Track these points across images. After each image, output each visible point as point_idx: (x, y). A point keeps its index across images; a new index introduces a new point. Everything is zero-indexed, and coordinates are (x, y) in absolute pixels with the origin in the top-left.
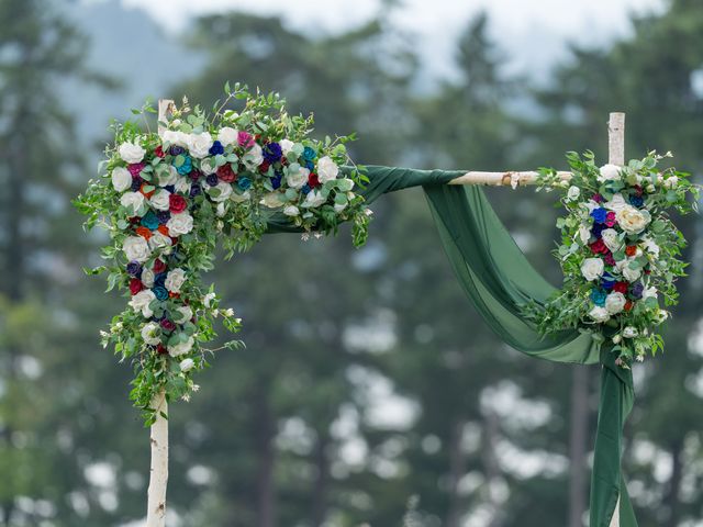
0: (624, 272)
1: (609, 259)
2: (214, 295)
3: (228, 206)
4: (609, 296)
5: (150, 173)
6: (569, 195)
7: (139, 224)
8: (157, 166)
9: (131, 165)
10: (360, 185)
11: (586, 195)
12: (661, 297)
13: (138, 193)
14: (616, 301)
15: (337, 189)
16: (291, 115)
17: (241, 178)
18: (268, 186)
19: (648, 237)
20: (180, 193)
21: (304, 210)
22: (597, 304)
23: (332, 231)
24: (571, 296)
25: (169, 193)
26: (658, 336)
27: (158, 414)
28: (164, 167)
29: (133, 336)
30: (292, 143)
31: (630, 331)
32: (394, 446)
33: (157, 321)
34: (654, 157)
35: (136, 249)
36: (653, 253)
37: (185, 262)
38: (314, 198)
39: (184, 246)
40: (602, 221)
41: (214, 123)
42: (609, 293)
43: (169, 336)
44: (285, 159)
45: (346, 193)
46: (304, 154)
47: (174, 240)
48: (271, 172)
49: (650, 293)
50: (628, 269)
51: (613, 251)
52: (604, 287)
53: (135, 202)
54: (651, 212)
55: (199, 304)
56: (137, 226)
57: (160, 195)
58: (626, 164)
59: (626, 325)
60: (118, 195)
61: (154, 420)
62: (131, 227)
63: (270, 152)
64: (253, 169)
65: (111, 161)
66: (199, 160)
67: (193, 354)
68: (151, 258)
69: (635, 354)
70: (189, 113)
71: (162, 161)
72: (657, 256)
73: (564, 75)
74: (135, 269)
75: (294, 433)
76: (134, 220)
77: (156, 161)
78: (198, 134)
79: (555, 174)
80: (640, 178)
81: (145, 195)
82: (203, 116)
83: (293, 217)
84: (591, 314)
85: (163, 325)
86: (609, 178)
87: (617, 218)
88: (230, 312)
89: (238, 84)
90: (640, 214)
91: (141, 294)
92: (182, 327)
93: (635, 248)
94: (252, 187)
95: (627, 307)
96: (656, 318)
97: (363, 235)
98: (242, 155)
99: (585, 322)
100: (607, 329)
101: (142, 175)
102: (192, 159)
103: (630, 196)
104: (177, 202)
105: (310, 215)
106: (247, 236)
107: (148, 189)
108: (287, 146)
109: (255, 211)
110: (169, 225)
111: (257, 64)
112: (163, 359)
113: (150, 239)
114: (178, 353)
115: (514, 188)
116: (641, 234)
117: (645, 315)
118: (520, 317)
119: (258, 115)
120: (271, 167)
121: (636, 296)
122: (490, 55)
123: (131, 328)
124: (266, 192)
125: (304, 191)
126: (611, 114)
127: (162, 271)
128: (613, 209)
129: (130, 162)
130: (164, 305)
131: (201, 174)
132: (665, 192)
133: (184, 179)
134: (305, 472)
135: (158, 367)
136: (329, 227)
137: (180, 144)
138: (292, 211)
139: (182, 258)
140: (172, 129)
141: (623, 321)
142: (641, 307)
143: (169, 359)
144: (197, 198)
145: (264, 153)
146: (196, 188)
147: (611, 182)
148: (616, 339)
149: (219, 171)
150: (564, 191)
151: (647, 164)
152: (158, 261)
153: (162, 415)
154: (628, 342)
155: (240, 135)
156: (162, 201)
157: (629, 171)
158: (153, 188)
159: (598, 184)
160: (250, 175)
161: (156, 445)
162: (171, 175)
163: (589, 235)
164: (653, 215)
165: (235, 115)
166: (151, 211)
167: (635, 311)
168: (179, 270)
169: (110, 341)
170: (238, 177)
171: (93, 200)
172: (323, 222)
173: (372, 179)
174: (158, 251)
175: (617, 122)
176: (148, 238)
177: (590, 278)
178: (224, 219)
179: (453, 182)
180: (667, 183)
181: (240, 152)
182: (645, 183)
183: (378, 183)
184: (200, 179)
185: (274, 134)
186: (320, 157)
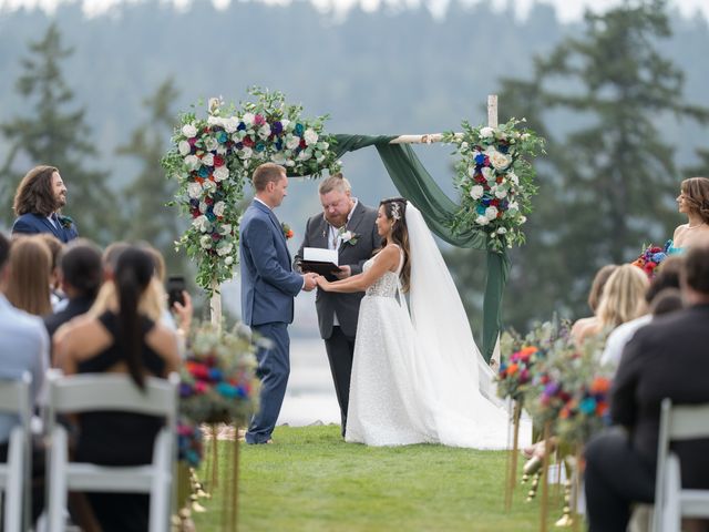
0: (496, 194)
1: (486, 186)
3: (250, 161)
4: (488, 209)
5: (201, 143)
6: (462, 148)
7: (196, 175)
8: (205, 139)
9: (190, 139)
10: (333, 145)
11: (473, 148)
12: (521, 209)
13: (195, 156)
14: (492, 212)
15: (317, 149)
18: (274, 148)
19: (511, 171)
20: (220, 155)
21: (297, 163)
22: (481, 214)
24: (468, 210)
25: (213, 155)
26: (522, 233)
27: (213, 291)
28: (209, 138)
29: (195, 244)
30: (289, 121)
31: (502, 230)
33: (209, 234)
34: (513, 122)
35: (195, 190)
36: (513, 181)
37: (225, 197)
38: (303, 155)
39: (224, 187)
40: (482, 162)
42: (487, 207)
43: (217, 243)
44: (284, 131)
45: (323, 151)
46: (296, 128)
48: (276, 139)
49: (513, 206)
50: (499, 192)
51: (488, 181)
52: (484, 203)
53: (193, 162)
54: (513, 156)
55: (235, 224)
56: (194, 176)
57: (208, 156)
58: (498, 126)
59: (499, 226)
60: (183, 157)
61: (212, 296)
62: (191, 176)
63: (275, 127)
64: (264, 138)
65: (178, 137)
66: (231, 134)
67: (233, 253)
68: (203, 195)
69: (507, 244)
70: (225, 105)
71: (208, 135)
72: (517, 182)
74: (194, 203)
76: (194, 172)
77: (204, 135)
78: (230, 118)
79: (454, 135)
80: (504, 136)
81: (198, 157)
83: (292, 167)
84: (477, 220)
85: (212, 236)
86: (486, 136)
87: (491, 160)
90: (504, 157)
91: (199, 217)
92: (224, 237)
93: (502, 178)
94: (265, 149)
95: (499, 215)
96: (518, 221)
98: (257, 130)
99: (478, 227)
100: (488, 229)
101: (197, 145)
102: (227, 134)
103: (499, 146)
104: (219, 160)
105: (301, 165)
107: (200, 153)
108: (285, 123)
110: (214, 175)
112: (214, 257)
113: (203, 184)
114: (223, 253)
115: (429, 144)
116: (507, 169)
117: (511, 220)
119: (267, 105)
120: (275, 136)
121: (504, 207)
123: (193, 239)
124: (274, 153)
125: (297, 151)
126: (488, 96)
128: (488, 155)
129: (189, 137)
130: (213, 224)
131: (233, 142)
132: (521, 143)
133: (222, 146)
135: (211, 262)
136: (313, 172)
137: (219, 125)
138: (291, 163)
139: (223, 195)
140: (215, 116)
141: (497, 223)
142: (508, 215)
143: (218, 257)
144: (230, 157)
145: (272, 128)
146: (229, 151)
147: (487, 138)
148: (493, 235)
149: (244, 140)
151: (510, 126)
152: (208, 197)
153: (217, 292)
154: (501, 237)
155: (256, 119)
156: (209, 160)
157: (498, 131)
158: (202, 152)
159: (479, 140)
160: (263, 142)
161: (213, 310)
162: (214, 144)
163: (474, 171)
164: (514, 158)
165: (253, 105)
166: (203, 166)
167: (504, 217)
168: (222, 202)
169: (181, 247)
170: (256, 143)
171: (170, 161)
172: (309, 169)
173: (340, 142)
174: (207, 191)
175: (493, 101)
176: (201, 183)
177: (475, 198)
178: (248, 170)
179: (392, 142)
180: (522, 138)
181: (256, 128)
182: (509, 138)
183: (345, 145)
184: (232, 145)
185: (277, 117)
186: (306, 129)
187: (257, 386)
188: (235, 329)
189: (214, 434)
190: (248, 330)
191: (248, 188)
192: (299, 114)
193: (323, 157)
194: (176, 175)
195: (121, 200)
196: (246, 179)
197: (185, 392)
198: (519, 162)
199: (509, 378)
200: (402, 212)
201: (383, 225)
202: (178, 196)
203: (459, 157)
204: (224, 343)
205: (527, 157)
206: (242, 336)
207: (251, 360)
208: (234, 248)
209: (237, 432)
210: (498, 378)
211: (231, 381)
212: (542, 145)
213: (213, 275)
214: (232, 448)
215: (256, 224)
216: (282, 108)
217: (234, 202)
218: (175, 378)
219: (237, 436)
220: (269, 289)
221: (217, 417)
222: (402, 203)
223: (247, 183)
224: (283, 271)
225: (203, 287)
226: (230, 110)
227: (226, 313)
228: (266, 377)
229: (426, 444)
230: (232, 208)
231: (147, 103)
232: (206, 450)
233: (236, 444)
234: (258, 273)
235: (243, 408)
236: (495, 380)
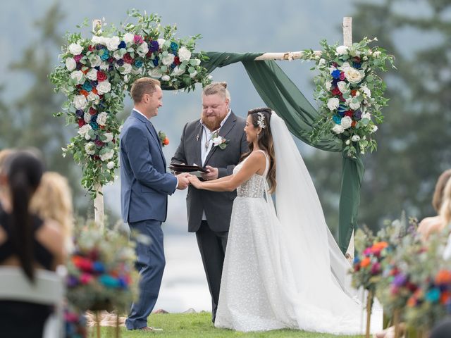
0: (351, 105)
1: (342, 98)
3: (130, 76)
4: (343, 119)
5: (86, 60)
6: (320, 64)
7: (81, 88)
8: (89, 56)
9: (76, 56)
11: (330, 64)
12: (373, 118)
13: (80, 71)
14: (347, 121)
15: (190, 65)
18: (151, 64)
19: (363, 85)
20: (103, 70)
21: (172, 78)
22: (337, 123)
23: (187, 88)
24: (325, 120)
25: (97, 71)
26: (374, 141)
27: (98, 194)
28: (93, 55)
29: (80, 150)
30: (165, 41)
31: (355, 138)
33: (93, 141)
34: (366, 41)
35: (80, 102)
36: (366, 94)
37: (108, 108)
38: (178, 71)
39: (106, 100)
40: (338, 77)
42: (343, 117)
43: (100, 149)
44: (160, 49)
45: (196, 67)
46: (171, 46)
48: (153, 57)
49: (366, 116)
50: (353, 104)
51: (343, 93)
52: (339, 114)
53: (78, 76)
54: (365, 71)
55: (116, 132)
56: (79, 90)
57: (92, 72)
59: (353, 134)
60: (70, 73)
61: (95, 196)
62: (77, 90)
63: (152, 46)
64: (143, 55)
65: (65, 54)
66: (113, 52)
67: (114, 159)
68: (88, 106)
69: (360, 150)
71: (92, 53)
72: (369, 95)
74: (80, 113)
76: (79, 86)
77: (89, 52)
78: (110, 37)
79: (312, 52)
80: (358, 53)
81: (83, 72)
83: (167, 82)
84: (333, 129)
85: (96, 143)
86: (341, 53)
87: (346, 75)
90: (358, 72)
91: (84, 127)
92: (107, 143)
93: (356, 91)
94: (143, 65)
95: (353, 124)
96: (370, 130)
98: (136, 48)
100: (343, 137)
101: (82, 61)
102: (109, 52)
103: (353, 62)
104: (102, 75)
105: (175, 80)
107: (85, 69)
108: (161, 42)
110: (97, 88)
112: (98, 162)
113: (88, 97)
114: (105, 159)
115: (290, 61)
117: (363, 128)
120: (153, 54)
121: (358, 117)
123: (79, 145)
124: (151, 68)
125: (172, 67)
126: (344, 18)
128: (344, 70)
129: (75, 54)
130: (96, 132)
131: (114, 59)
132: (373, 60)
133: (105, 63)
135: (95, 167)
136: (186, 86)
137: (102, 43)
138: (166, 78)
139: (105, 106)
140: (97, 35)
141: (351, 132)
142: (361, 124)
143: (101, 162)
144: (112, 73)
145: (149, 47)
146: (111, 67)
147: (342, 55)
148: (348, 142)
149: (124, 57)
151: (362, 45)
153: (100, 193)
154: (355, 144)
155: (135, 38)
156: (93, 75)
157: (352, 49)
158: (87, 68)
159: (335, 57)
160: (142, 59)
161: (97, 210)
162: (98, 61)
163: (330, 85)
164: (367, 73)
165: (132, 26)
166: (87, 81)
167: (357, 126)
168: (105, 113)
169: (67, 153)
170: (135, 61)
171: (58, 76)
172: (183, 83)
173: (212, 58)
174: (91, 103)
175: (347, 23)
176: (86, 96)
177: (332, 109)
178: (128, 84)
179: (257, 59)
180: (374, 55)
181: (135, 46)
182: (362, 56)
183: (215, 61)
184: (114, 62)
185: (154, 36)
186: (180, 47)
187: (136, 277)
188: (116, 227)
189: (98, 321)
190: (127, 226)
191: (128, 100)
192: (174, 34)
193: (196, 72)
194: (63, 89)
195: (13, 111)
196: (126, 92)
197: (73, 284)
198: (371, 77)
199: (362, 270)
200: (267, 121)
201: (251, 133)
202: (65, 109)
203: (317, 72)
204: (107, 239)
205: (378, 72)
206: (122, 232)
207: (130, 254)
208: (115, 154)
209: (118, 319)
210: (353, 270)
211: (113, 273)
212: (392, 61)
213: (96, 178)
214: (113, 333)
215: (133, 131)
216: (158, 28)
217: (115, 113)
218: (62, 271)
219: (118, 323)
220: (144, 189)
221: (100, 305)
222: (267, 113)
223: (127, 95)
224: (156, 173)
225: (87, 189)
226: (112, 30)
227: (108, 212)
228: (144, 269)
229: (287, 330)
230: (113, 118)
231: (37, 24)
232: (90, 335)
233: (117, 330)
234: (135, 177)
235: (124, 298)
236: (350, 272)
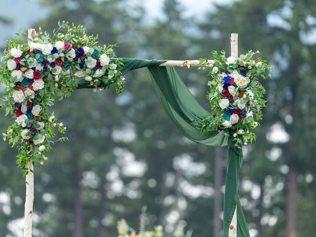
0: (238, 105)
1: (231, 99)
2: (54, 117)
3: (60, 76)
4: (232, 116)
5: (25, 62)
6: (213, 71)
7: (20, 85)
8: (28, 59)
9: (16, 58)
10: (120, 66)
11: (221, 71)
12: (255, 117)
13: (19, 71)
14: (235, 118)
15: (109, 68)
16: (88, 35)
17: (66, 64)
18: (78, 67)
19: (249, 89)
20: (38, 71)
21: (94, 78)
22: (226, 119)
23: (107, 87)
24: (214, 116)
25: (33, 71)
26: (253, 134)
27: (29, 171)
28: (31, 59)
29: (17, 135)
30: (89, 48)
31: (241, 132)
32: (135, 184)
33: (28, 128)
34: (251, 53)
35: (19, 96)
36: (251, 96)
37: (41, 102)
38: (99, 73)
39: (40, 95)
40: (228, 82)
41: (53, 39)
42: (232, 114)
43: (34, 135)
44: (85, 55)
45: (113, 70)
46: (94, 53)
47: (36, 92)
48: (79, 61)
49: (250, 114)
50: (240, 104)
51: (233, 96)
52: (229, 112)
53: (18, 75)
54: (250, 78)
55: (47, 121)
56: (19, 86)
57: (29, 72)
58: (239, 56)
59: (239, 129)
60: (10, 72)
61: (27, 173)
62: (16, 86)
63: (79, 52)
64: (71, 60)
65: (6, 57)
66: (47, 56)
67: (45, 143)
68: (25, 100)
69: (243, 142)
70: (42, 35)
71: (30, 56)
72: (253, 98)
73: (211, 17)
74: (18, 105)
75: (90, 178)
76: (17, 83)
77: (27, 56)
78: (45, 44)
79: (207, 61)
80: (245, 63)
81: (22, 72)
82: (48, 36)
83: (90, 81)
84: (224, 124)
85: (31, 130)
86: (231, 63)
87: (235, 81)
88: (61, 124)
89: (64, 21)
90: (245, 79)
91: (21, 116)
92: (39, 131)
93: (243, 94)
94: (71, 68)
95: (239, 121)
96: (253, 125)
97: (121, 89)
98: (66, 53)
99: (221, 128)
100: (231, 131)
101: (21, 63)
102: (44, 56)
103: (241, 71)
104: (37, 75)
105: (97, 80)
106: (69, 90)
107: (23, 69)
108: (86, 49)
109: (72, 79)
110: (33, 85)
111: (72, 12)
112: (31, 146)
113: (25, 92)
114: (38, 143)
115: (189, 67)
116: (246, 88)
117: (248, 124)
118: (192, 125)
119: (73, 35)
120: (79, 59)
121: (243, 115)
122: (178, 8)
123: (16, 132)
124: (77, 70)
125: (94, 70)
126: (232, 34)
127: (30, 106)
128: (233, 77)
129: (16, 57)
130: (31, 121)
131: (48, 62)
132: (256, 69)
133: (40, 64)
134: (95, 196)
135: (29, 149)
136: (106, 86)
137: (37, 49)
138: (89, 78)
139: (39, 100)
140: (34, 42)
141: (238, 127)
142: (246, 121)
143: (34, 146)
144: (46, 73)
145: (76, 53)
146: (45, 68)
147: (232, 65)
148: (235, 135)
149: (56, 60)
150: (211, 69)
151: (248, 56)
152: (28, 102)
153: (31, 171)
154: (240, 136)
155: (65, 45)
156: (30, 75)
157: (240, 60)
158: (26, 69)
159: (226, 66)
160: (70, 62)
161: (28, 184)
162: (34, 62)
163: (222, 89)
165: (63, 36)
166: (25, 78)
167: (243, 122)
168: (38, 106)
169: (7, 138)
172: (103, 83)
173: (125, 64)
174: (28, 97)
175: (235, 38)
176: (23, 92)
177: (223, 108)
178: (59, 82)
180: (257, 65)
182: (248, 65)
183: (128, 66)
184: (47, 64)
185: (81, 44)
186: (101, 54)
193: (113, 75)
198: (254, 83)
208: (45, 139)
212: (270, 71)
225: (21, 167)
226: (46, 38)
